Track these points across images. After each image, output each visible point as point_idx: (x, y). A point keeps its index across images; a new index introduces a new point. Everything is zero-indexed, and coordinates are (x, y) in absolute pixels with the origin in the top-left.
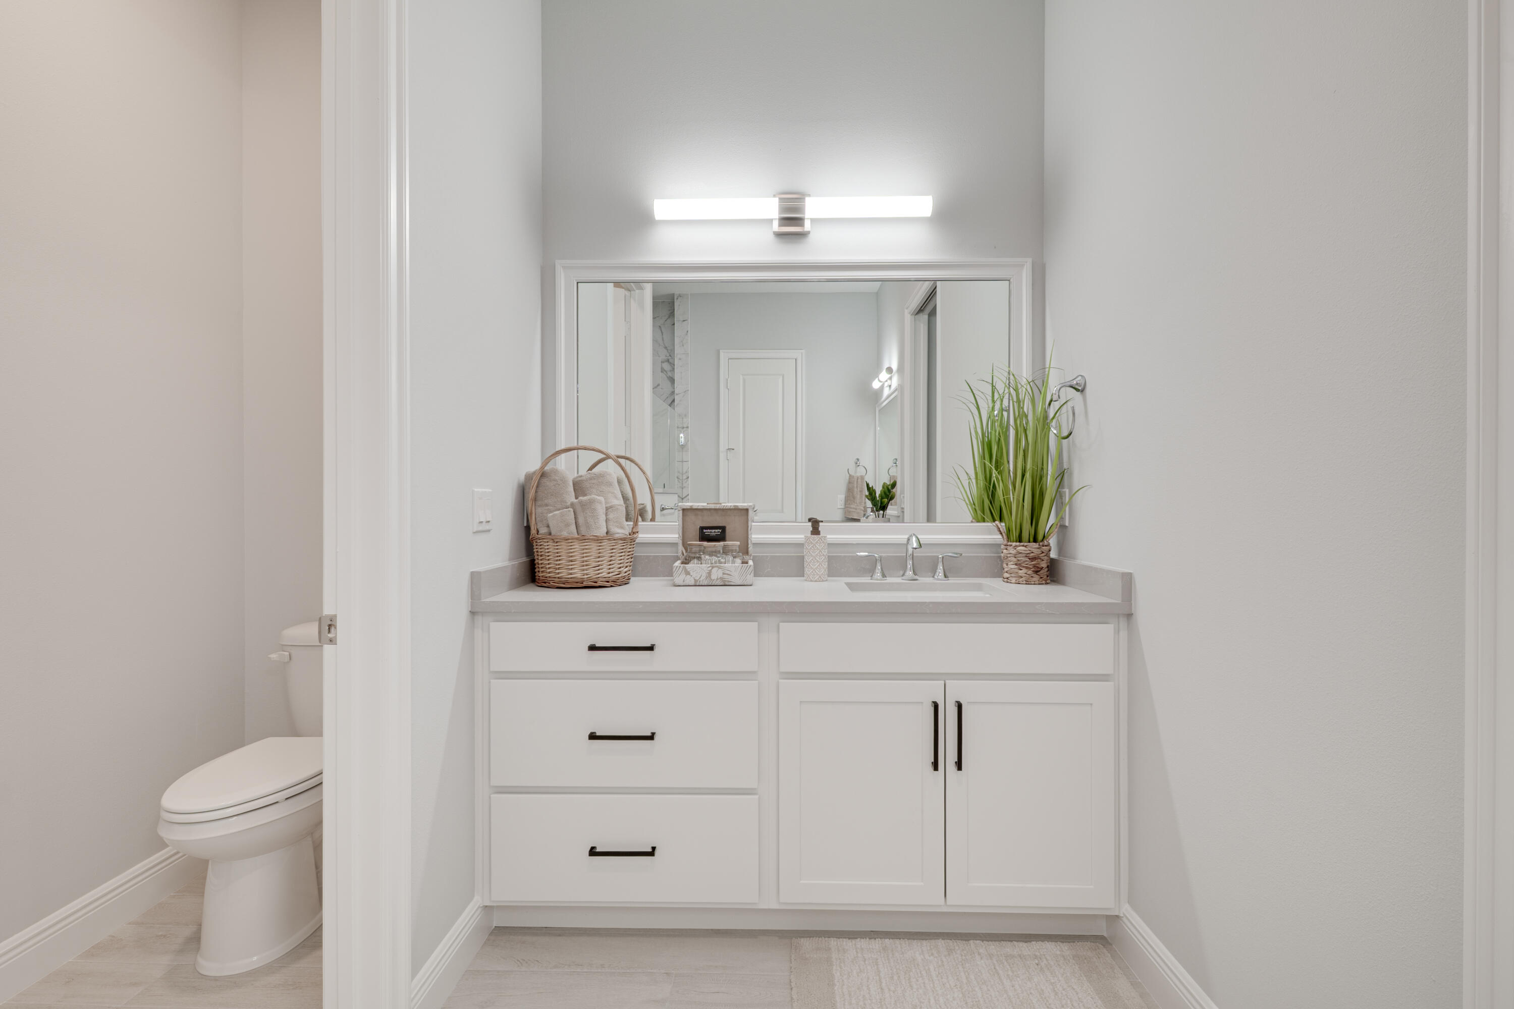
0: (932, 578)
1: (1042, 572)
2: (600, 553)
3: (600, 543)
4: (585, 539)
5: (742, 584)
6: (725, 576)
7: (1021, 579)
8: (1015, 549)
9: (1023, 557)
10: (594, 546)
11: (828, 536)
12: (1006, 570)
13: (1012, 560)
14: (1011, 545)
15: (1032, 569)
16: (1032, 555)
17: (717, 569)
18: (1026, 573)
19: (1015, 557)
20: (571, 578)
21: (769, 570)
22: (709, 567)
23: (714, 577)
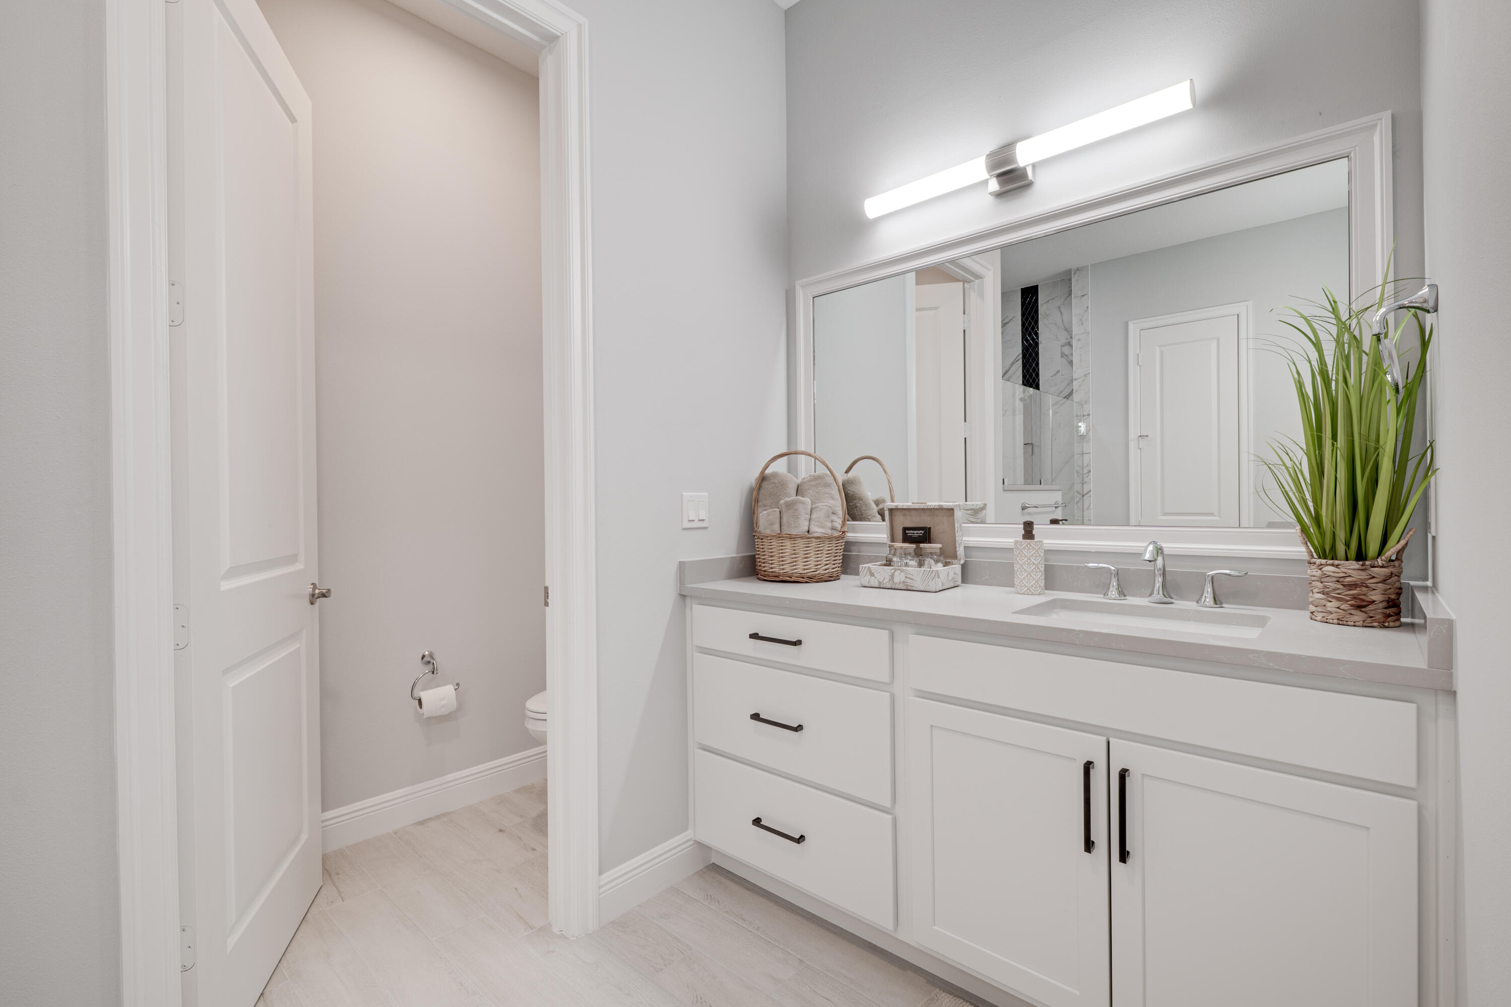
0: (1195, 603)
1: (1371, 607)
2: (794, 550)
3: (795, 541)
4: (780, 537)
5: (925, 590)
6: (908, 580)
7: (1330, 617)
8: (1321, 569)
9: (1331, 582)
10: (788, 543)
11: (1045, 541)
12: (1310, 600)
13: (1316, 585)
14: (1315, 563)
15: (1350, 602)
16: (1348, 579)
17: (900, 572)
18: (1338, 608)
19: (1321, 582)
20: (772, 572)
21: (987, 577)
22: (892, 570)
23: (896, 580)
